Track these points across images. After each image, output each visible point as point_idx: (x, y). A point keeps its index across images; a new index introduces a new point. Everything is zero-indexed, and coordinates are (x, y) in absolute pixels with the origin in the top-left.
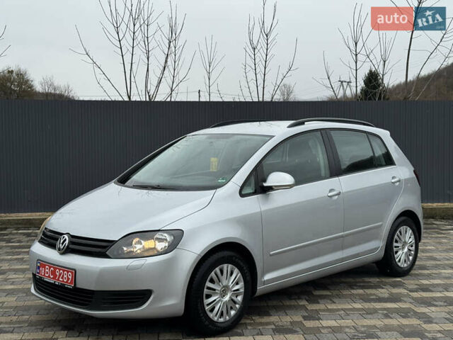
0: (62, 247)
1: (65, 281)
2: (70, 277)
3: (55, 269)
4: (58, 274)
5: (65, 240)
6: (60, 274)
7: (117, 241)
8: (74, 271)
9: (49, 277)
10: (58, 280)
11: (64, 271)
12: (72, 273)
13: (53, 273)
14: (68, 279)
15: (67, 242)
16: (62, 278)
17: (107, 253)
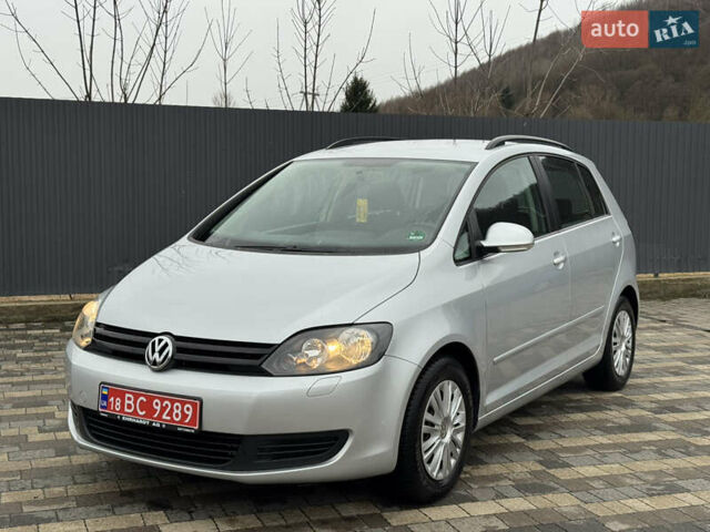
0: (159, 360)
1: (176, 419)
2: (190, 413)
3: (150, 399)
4: (158, 408)
5: (166, 345)
6: (163, 409)
7: (279, 345)
8: (197, 403)
9: (135, 413)
10: (160, 417)
11: (173, 402)
12: (194, 405)
13: (148, 406)
14: (185, 416)
15: (170, 348)
16: (170, 414)
17: (263, 366)
